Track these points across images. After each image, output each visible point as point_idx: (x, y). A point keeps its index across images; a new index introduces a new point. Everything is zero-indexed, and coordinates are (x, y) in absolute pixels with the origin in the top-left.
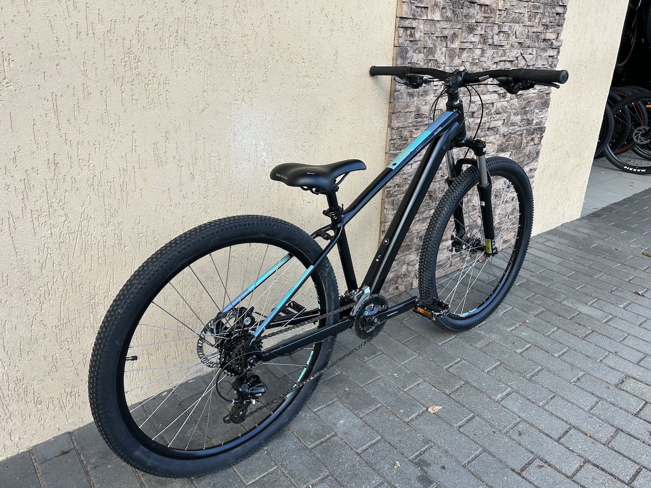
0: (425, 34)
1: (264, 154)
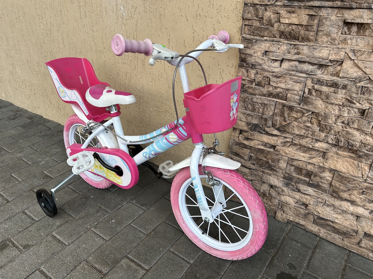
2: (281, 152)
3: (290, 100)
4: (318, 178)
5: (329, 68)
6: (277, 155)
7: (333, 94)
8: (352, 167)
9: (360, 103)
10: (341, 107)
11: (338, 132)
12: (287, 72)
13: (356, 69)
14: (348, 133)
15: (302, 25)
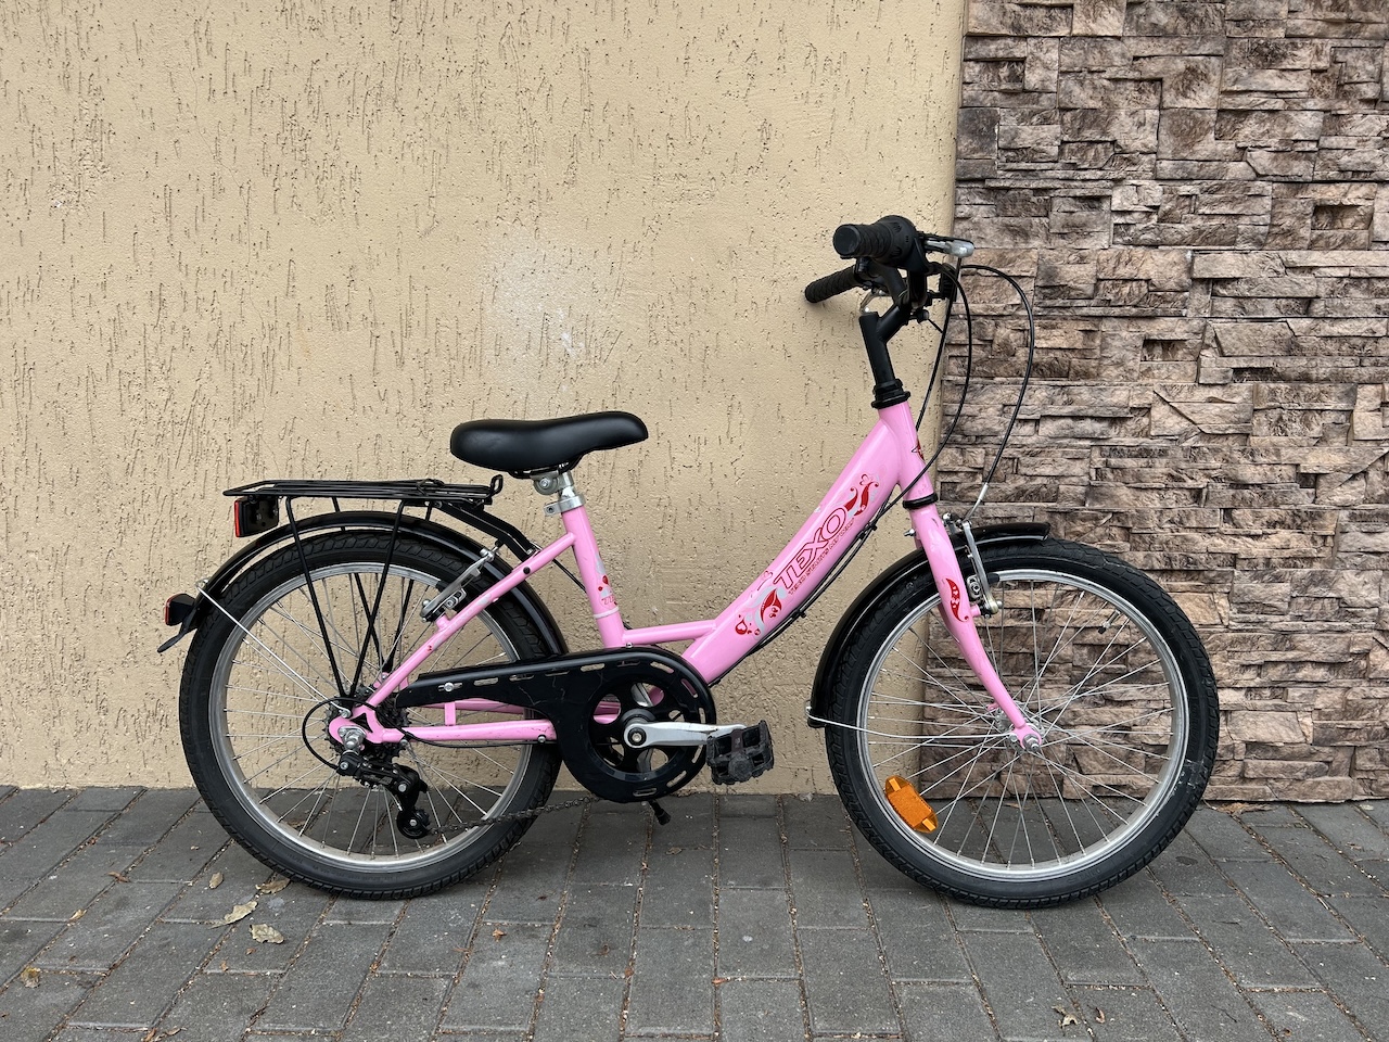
0: (1062, 73)
1: (566, 336)
2: (1059, 622)
3: (1066, 499)
4: (1142, 655)
5: (1129, 423)
6: (1050, 629)
7: (1147, 469)
8: (1202, 607)
9: (1192, 479)
10: (1163, 493)
11: (1167, 543)
12: (1052, 441)
13: (1176, 418)
14: (1185, 539)
15: (1073, 350)
